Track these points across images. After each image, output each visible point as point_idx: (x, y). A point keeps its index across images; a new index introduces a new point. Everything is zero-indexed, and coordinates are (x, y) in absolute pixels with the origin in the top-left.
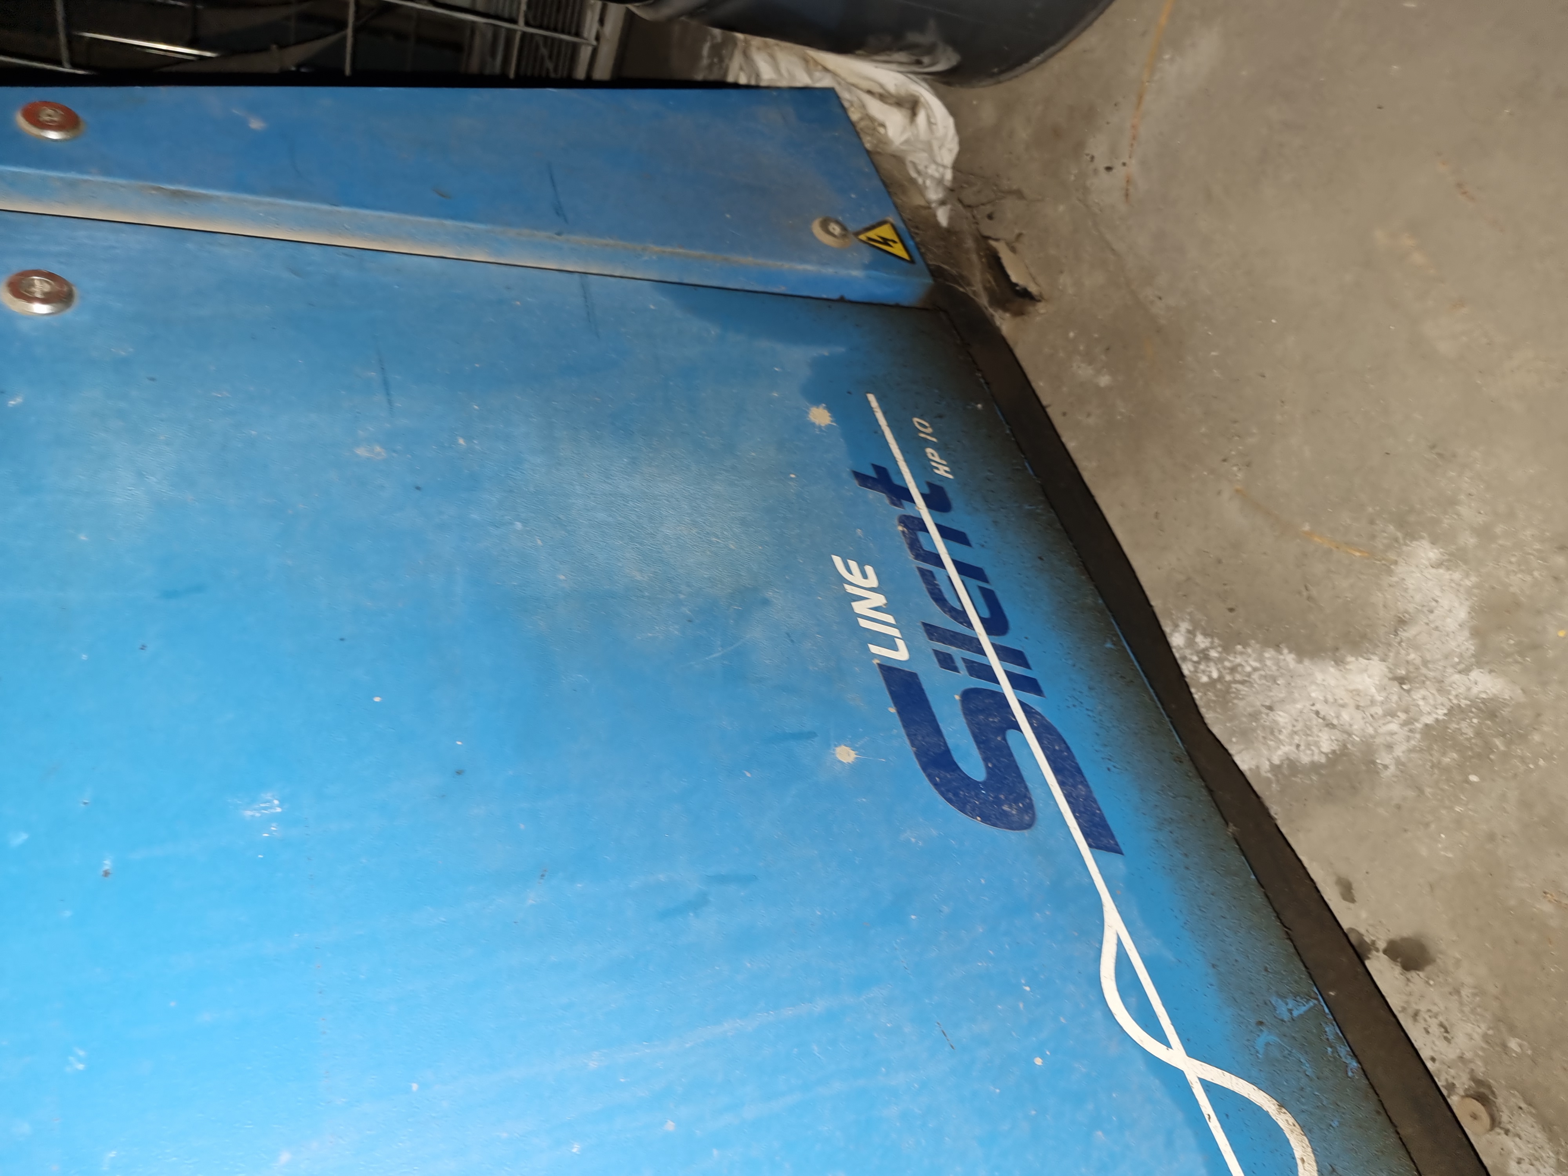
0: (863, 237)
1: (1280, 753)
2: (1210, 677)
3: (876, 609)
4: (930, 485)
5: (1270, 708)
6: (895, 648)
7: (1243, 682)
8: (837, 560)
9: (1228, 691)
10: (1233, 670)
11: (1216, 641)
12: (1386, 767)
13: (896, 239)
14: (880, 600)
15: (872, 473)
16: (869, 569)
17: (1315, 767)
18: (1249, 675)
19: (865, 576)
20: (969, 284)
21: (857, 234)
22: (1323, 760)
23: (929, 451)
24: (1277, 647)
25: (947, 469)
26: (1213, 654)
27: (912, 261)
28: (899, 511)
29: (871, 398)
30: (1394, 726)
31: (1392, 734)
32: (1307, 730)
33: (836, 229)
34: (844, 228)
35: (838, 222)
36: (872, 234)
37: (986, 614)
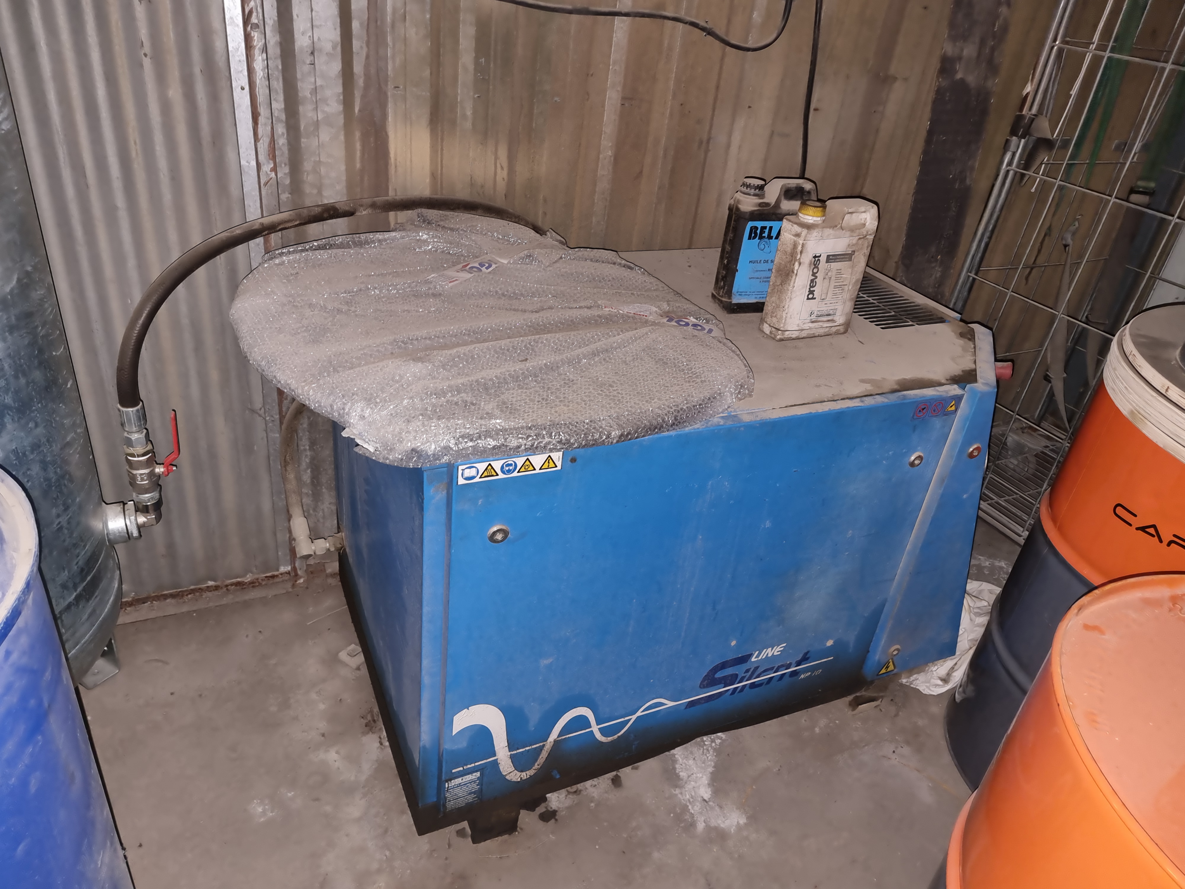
0: (891, 660)
1: (679, 758)
2: (705, 741)
3: (768, 654)
4: (799, 672)
5: (694, 759)
6: (755, 658)
7: (703, 752)
8: (784, 645)
9: (700, 746)
10: (708, 750)
11: (718, 747)
12: (675, 791)
13: (888, 671)
14: (770, 655)
15: (808, 656)
16: (779, 653)
17: (674, 769)
18: (706, 755)
19: (778, 652)
20: (865, 691)
21: (892, 659)
22: (677, 772)
23: (810, 673)
24: (714, 767)
26: (713, 744)
27: (878, 675)
28: (794, 662)
29: (832, 658)
30: (688, 797)
31: (686, 795)
32: (686, 769)
33: (895, 653)
34: (895, 655)
35: (897, 654)
36: (891, 663)
37: (756, 683)
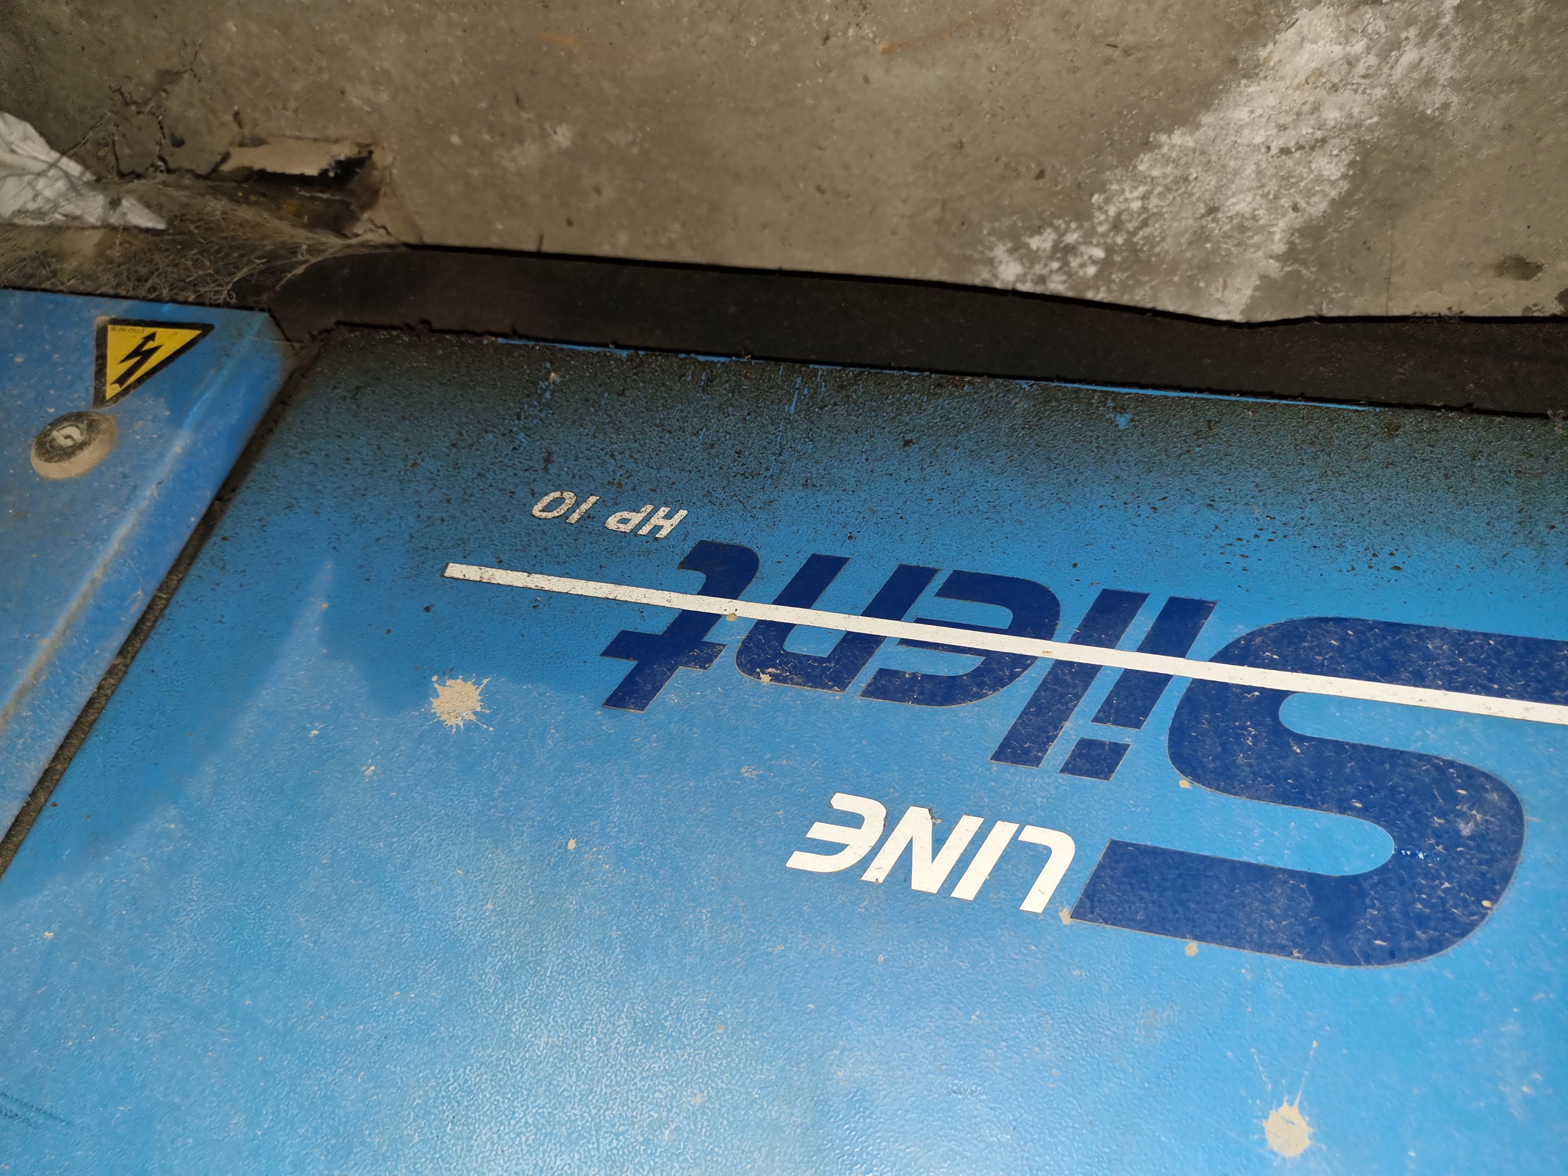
0: (111, 390)
1: (1277, 237)
3: (939, 841)
5: (1212, 210)
6: (1041, 855)
7: (1145, 224)
8: (800, 861)
10: (1117, 225)
11: (1060, 223)
12: (1446, 106)
13: (149, 331)
14: (919, 821)
15: (626, 666)
16: (842, 802)
17: (1340, 204)
18: (1144, 209)
19: (855, 821)
21: (99, 398)
22: (1345, 185)
25: (663, 511)
26: (1071, 238)
27: (206, 329)
29: (455, 570)
30: (1410, 56)
32: (1287, 180)
33: (72, 433)
34: (76, 418)
35: (56, 423)
36: (114, 370)
